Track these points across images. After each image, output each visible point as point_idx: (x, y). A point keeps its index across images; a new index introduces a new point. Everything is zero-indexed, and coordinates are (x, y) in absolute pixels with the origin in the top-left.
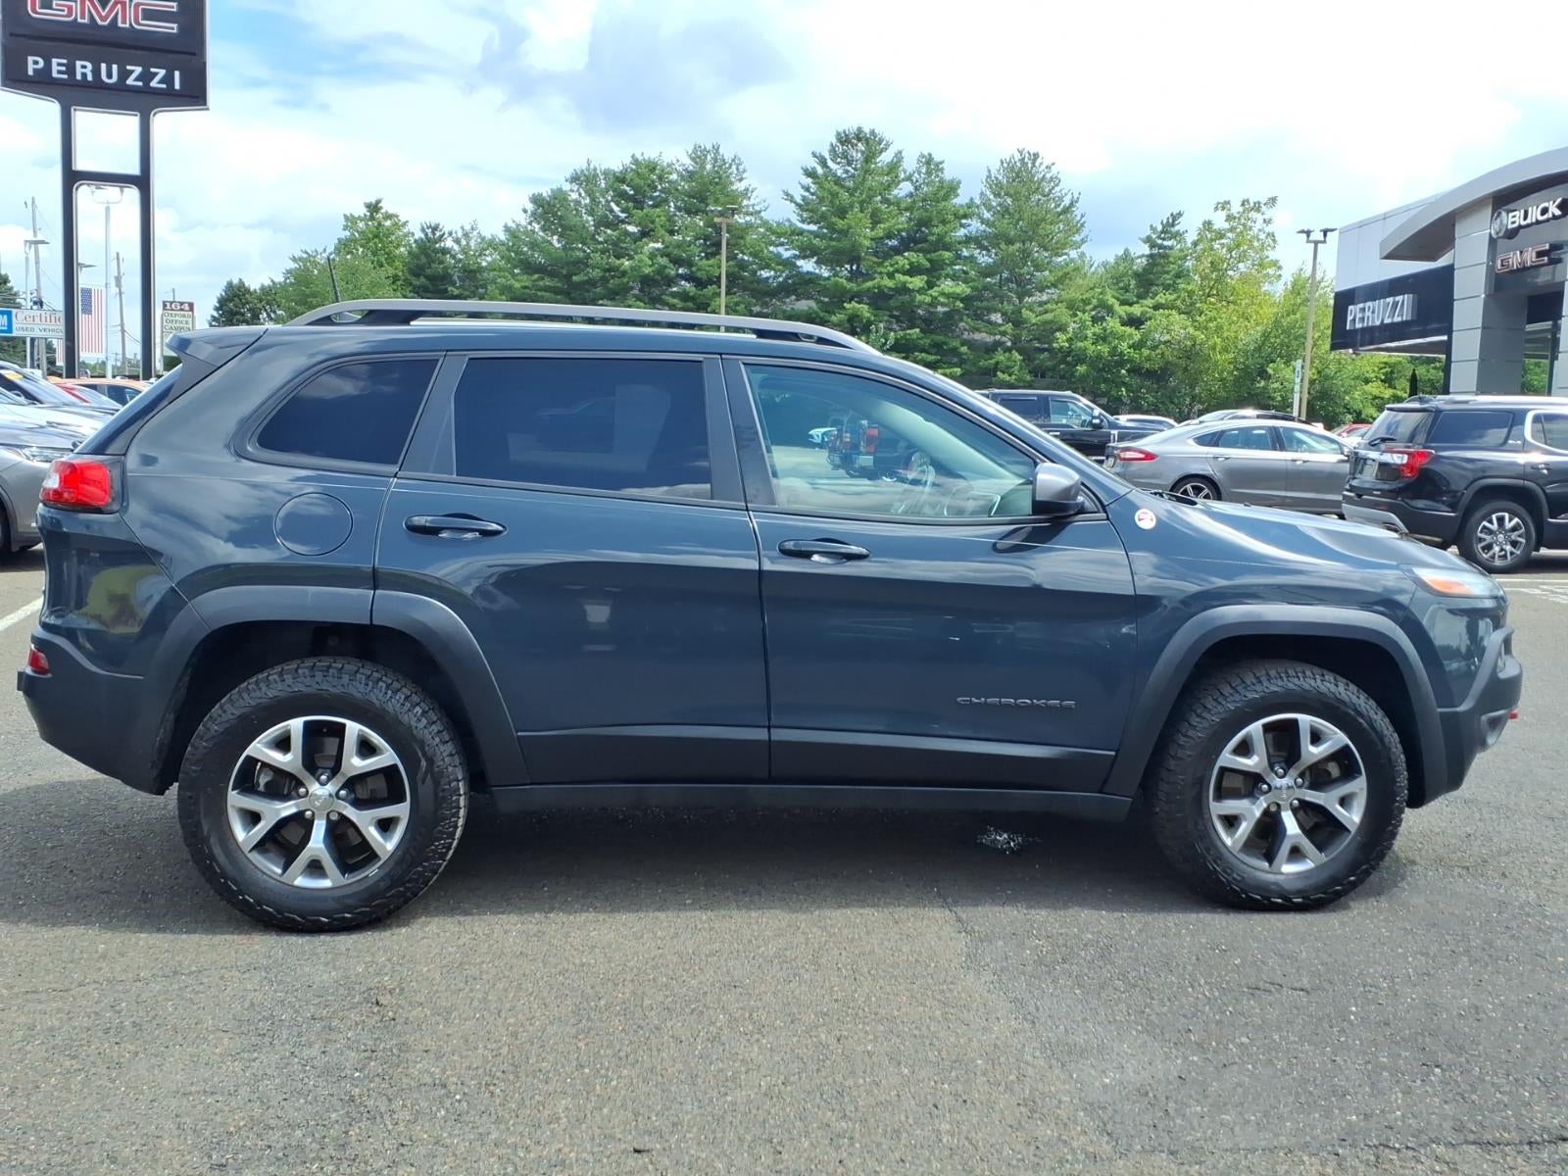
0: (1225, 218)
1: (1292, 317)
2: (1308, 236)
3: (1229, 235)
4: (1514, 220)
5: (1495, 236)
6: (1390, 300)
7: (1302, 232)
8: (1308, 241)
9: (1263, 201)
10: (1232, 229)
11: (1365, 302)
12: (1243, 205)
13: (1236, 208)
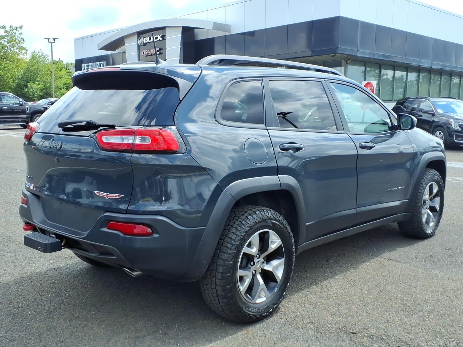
0: (4, 32)
1: (34, 67)
2: (49, 40)
3: (6, 38)
4: (146, 40)
5: (140, 45)
6: (98, 63)
7: (46, 39)
8: (49, 42)
9: (18, 27)
10: (7, 36)
11: (88, 63)
12: (10, 27)
13: (8, 29)
